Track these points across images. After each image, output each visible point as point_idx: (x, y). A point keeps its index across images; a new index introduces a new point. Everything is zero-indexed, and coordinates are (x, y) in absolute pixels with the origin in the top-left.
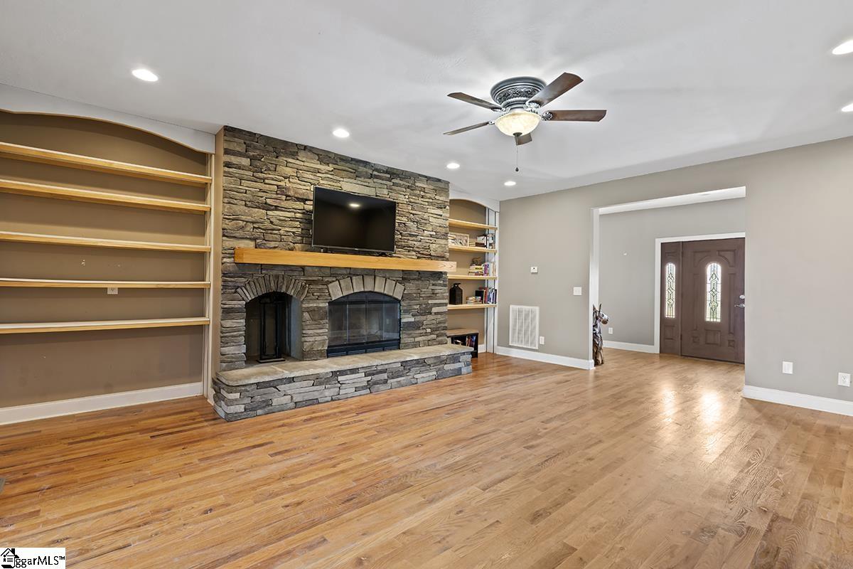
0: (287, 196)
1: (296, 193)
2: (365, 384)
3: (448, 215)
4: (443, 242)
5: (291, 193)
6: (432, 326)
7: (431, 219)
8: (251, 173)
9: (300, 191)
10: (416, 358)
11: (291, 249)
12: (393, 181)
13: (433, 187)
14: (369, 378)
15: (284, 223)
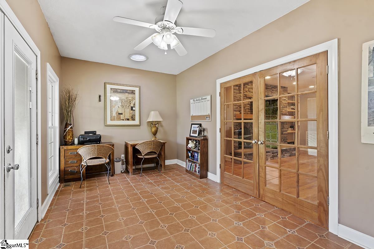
0: (247, 97)
1: (249, 96)
2: (272, 156)
3: (287, 99)
4: (286, 109)
5: (248, 96)
6: (283, 138)
7: (283, 101)
8: (238, 91)
9: (250, 95)
10: (285, 148)
11: (248, 114)
12: (272, 89)
13: (283, 90)
14: (273, 154)
15: (246, 106)
